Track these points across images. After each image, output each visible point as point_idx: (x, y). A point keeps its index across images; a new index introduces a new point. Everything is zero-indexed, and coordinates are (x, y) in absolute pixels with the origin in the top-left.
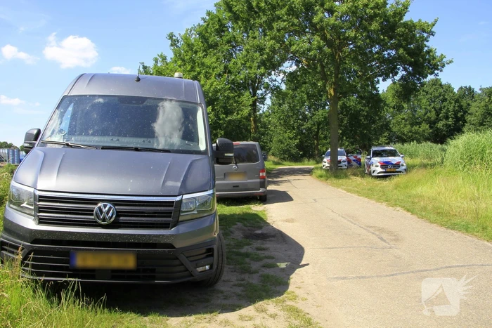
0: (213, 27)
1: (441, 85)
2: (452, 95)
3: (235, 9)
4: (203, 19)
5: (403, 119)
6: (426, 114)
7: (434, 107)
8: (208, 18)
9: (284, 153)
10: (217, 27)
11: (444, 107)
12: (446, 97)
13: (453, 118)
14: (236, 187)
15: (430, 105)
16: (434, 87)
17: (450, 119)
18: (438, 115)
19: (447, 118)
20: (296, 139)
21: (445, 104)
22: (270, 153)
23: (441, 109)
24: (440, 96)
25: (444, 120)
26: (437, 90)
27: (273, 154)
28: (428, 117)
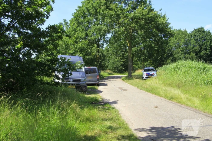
0: (81, 14)
1: (204, 31)
2: (209, 36)
3: (90, 11)
4: (76, 9)
5: (181, 50)
6: (193, 48)
7: (199, 44)
8: (78, 9)
9: (115, 69)
10: (83, 15)
11: (205, 43)
12: (206, 38)
13: (209, 50)
14: (89, 81)
15: (196, 42)
16: (200, 32)
17: (208, 50)
18: (201, 48)
19: (206, 50)
20: (121, 62)
21: (205, 42)
22: (108, 68)
23: (202, 45)
24: (203, 37)
25: (204, 51)
26: (201, 34)
27: (109, 69)
28: (195, 50)
